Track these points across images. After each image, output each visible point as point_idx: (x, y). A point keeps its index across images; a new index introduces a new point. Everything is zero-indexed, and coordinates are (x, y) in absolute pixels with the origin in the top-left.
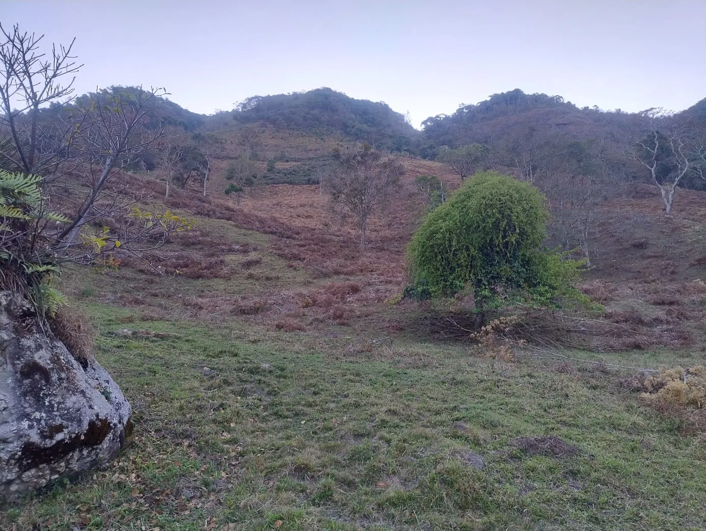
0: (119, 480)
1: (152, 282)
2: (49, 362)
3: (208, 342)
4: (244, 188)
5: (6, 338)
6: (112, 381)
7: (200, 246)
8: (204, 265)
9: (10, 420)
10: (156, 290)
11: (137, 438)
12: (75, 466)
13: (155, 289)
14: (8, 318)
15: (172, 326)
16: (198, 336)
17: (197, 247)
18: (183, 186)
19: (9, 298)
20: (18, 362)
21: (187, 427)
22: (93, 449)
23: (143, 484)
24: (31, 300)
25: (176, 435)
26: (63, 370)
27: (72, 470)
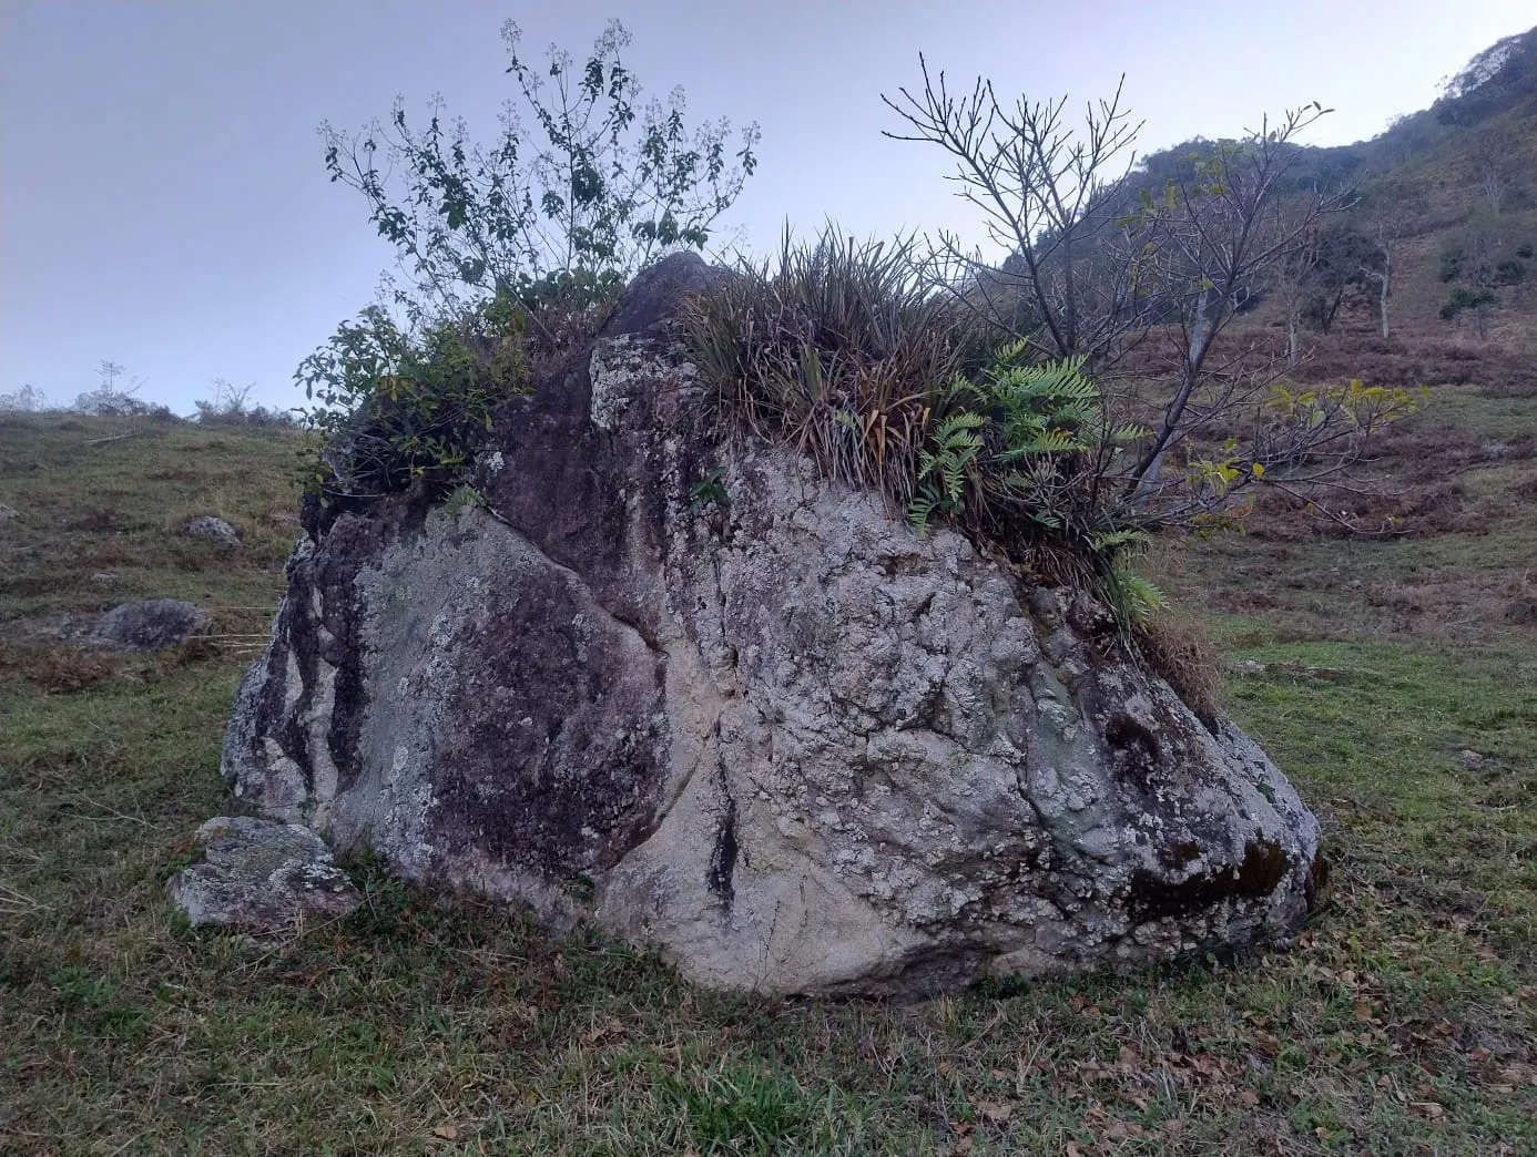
0: (1319, 978)
1: (1283, 557)
2: (1151, 717)
3: (1455, 691)
4: (1495, 293)
5: (1075, 671)
6: (1270, 765)
7: (1391, 461)
8: (1407, 505)
9: (1103, 822)
10: (1297, 573)
11: (1338, 895)
12: (1225, 932)
13: (1295, 571)
14: (1073, 635)
15: (1352, 654)
16: (1424, 674)
17: (1384, 464)
18: (1326, 327)
19: (1070, 600)
20: (1101, 716)
21: (1455, 886)
22: (1256, 903)
23: (1377, 998)
24: (1104, 603)
25: (1429, 902)
26: (1178, 736)
27: (1219, 940)
